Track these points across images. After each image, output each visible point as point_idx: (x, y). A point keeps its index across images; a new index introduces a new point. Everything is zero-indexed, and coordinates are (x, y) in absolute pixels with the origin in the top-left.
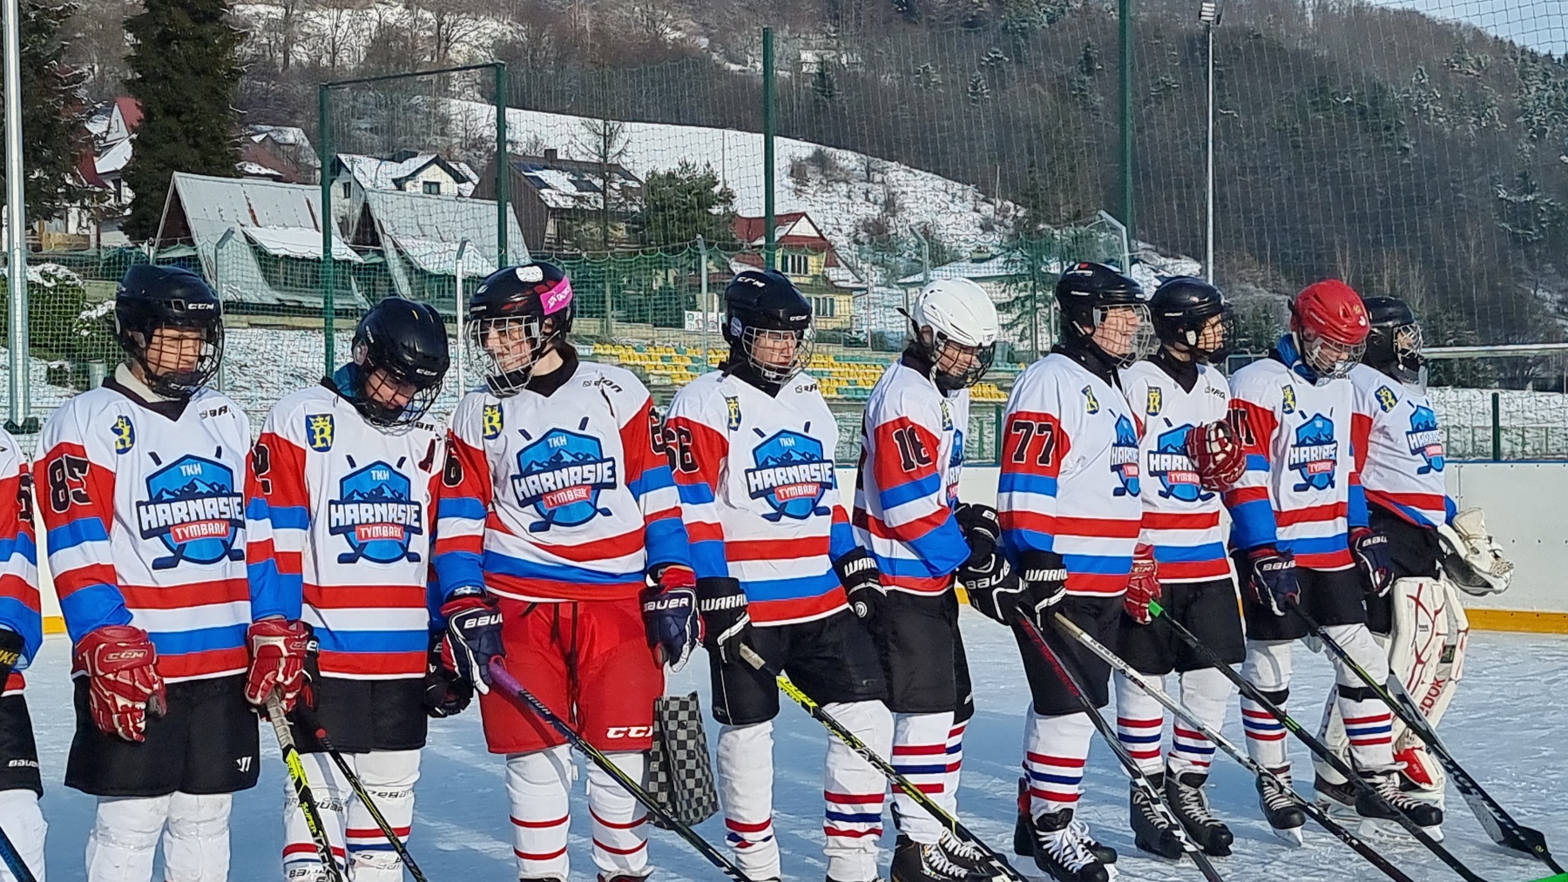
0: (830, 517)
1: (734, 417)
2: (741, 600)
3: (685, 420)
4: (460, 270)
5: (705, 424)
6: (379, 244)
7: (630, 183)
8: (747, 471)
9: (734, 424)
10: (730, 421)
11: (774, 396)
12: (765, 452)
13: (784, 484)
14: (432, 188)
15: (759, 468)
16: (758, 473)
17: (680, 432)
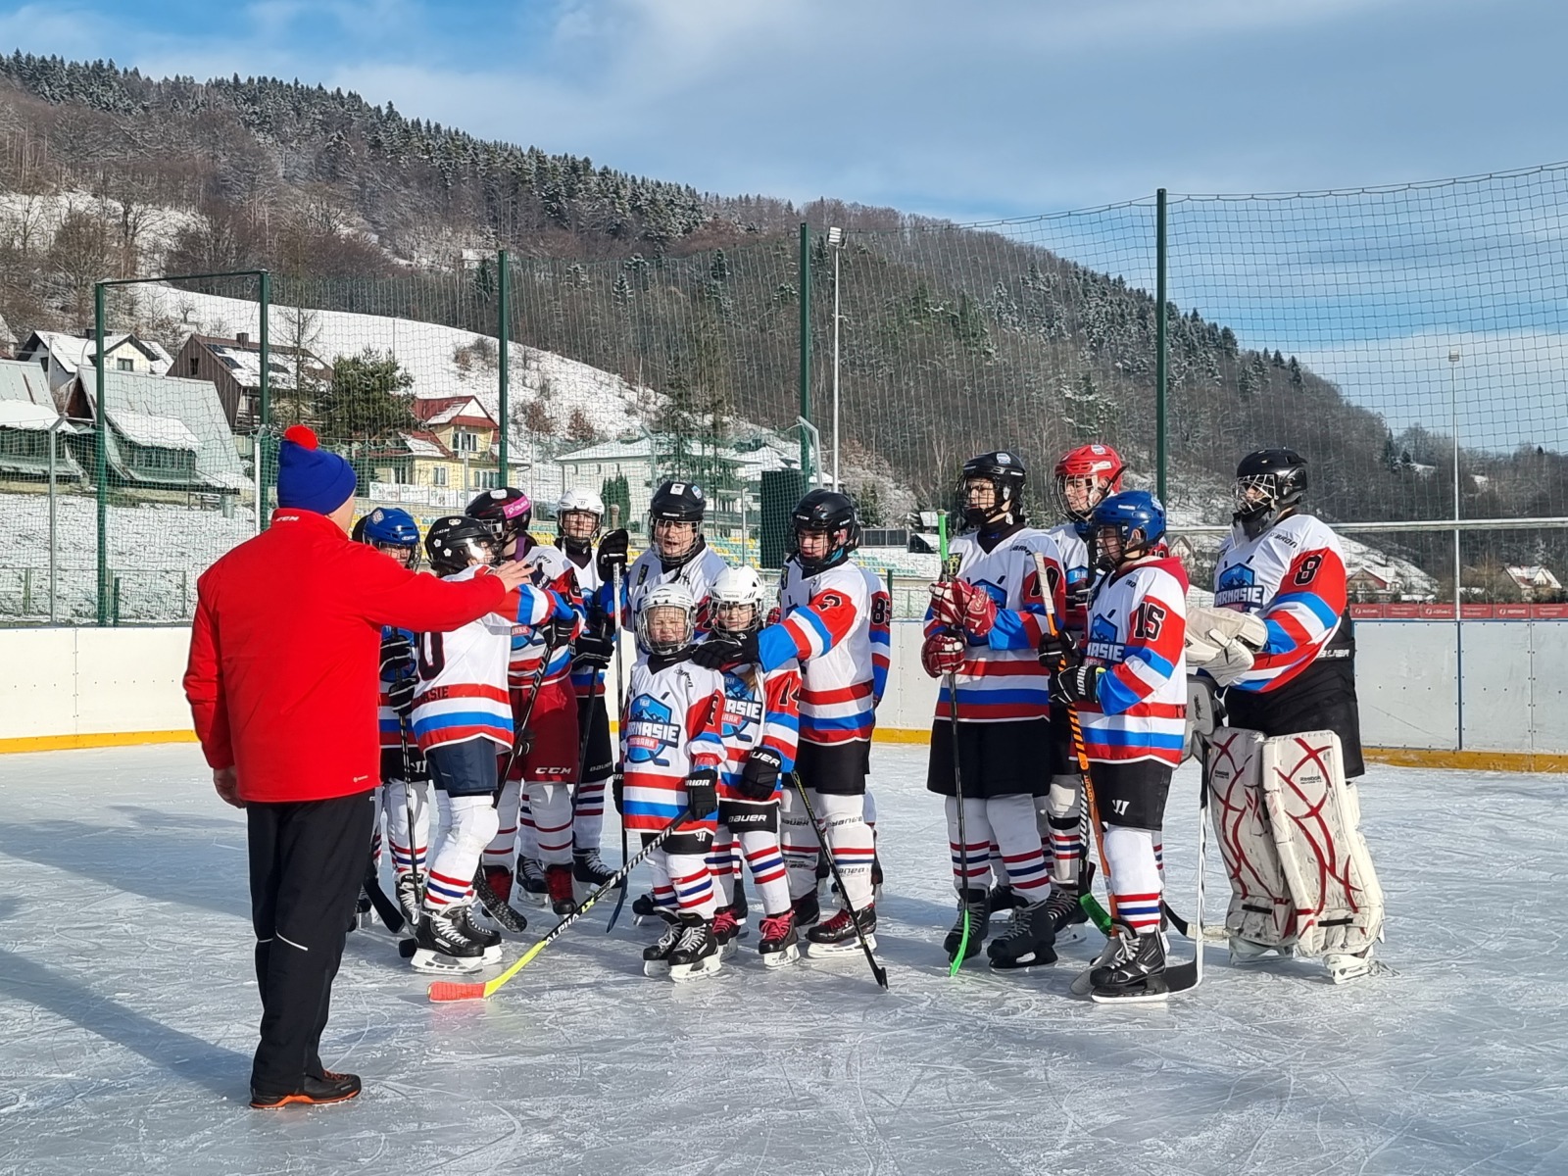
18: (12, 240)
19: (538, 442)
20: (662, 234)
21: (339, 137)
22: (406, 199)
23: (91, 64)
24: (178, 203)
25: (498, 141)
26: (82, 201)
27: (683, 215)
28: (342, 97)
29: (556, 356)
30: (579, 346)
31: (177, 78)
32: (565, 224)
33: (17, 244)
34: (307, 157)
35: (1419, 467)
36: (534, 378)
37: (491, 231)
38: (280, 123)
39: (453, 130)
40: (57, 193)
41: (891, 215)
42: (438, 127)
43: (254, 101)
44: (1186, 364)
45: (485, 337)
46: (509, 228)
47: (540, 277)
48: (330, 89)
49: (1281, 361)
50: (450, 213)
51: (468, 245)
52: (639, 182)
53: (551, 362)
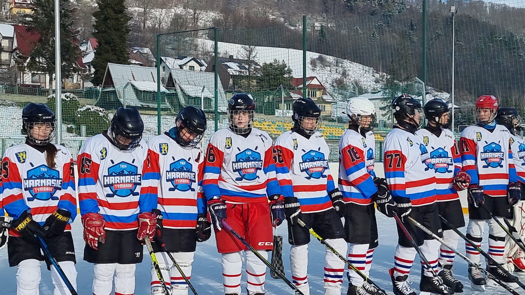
0: (327, 178)
1: (296, 145)
2: (297, 204)
3: (280, 146)
4: (203, 96)
5: (286, 147)
6: (175, 87)
7: (257, 67)
8: (300, 163)
9: (296, 148)
10: (294, 147)
11: (308, 139)
12: (306, 157)
13: (312, 167)
14: (192, 68)
15: (304, 162)
16: (303, 164)
17: (278, 150)
19: (342, 94)
20: (390, 13)
24: (212, 9)
26: (180, 10)
29: (349, 61)
32: (353, 12)
33: (157, 26)
37: (325, 15)
40: (171, 7)
46: (332, 13)
47: (343, 32)
50: (310, 9)
51: (317, 21)
53: (347, 64)
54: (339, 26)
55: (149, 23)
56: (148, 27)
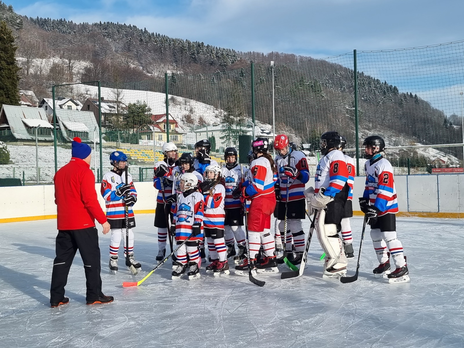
18: (37, 72)
19: (190, 126)
20: (225, 64)
21: (130, 39)
22: (150, 56)
23: (59, 20)
24: (84, 59)
25: (177, 38)
26: (57, 60)
27: (231, 58)
28: (131, 27)
29: (194, 101)
30: (201, 98)
31: (84, 23)
32: (197, 62)
33: (39, 73)
34: (121, 45)
35: (455, 127)
36: (188, 107)
37: (175, 65)
38: (113, 35)
39: (163, 35)
40: (50, 58)
41: (293, 56)
42: (159, 34)
43: (106, 29)
44: (383, 97)
45: (173, 96)
46: (180, 63)
47: (189, 78)
48: (128, 25)
49: (412, 96)
50: (163, 60)
51: (169, 69)
52: (218, 49)
53: (193, 103)
54: (186, 74)
55: (32, 71)
56: (31, 73)
